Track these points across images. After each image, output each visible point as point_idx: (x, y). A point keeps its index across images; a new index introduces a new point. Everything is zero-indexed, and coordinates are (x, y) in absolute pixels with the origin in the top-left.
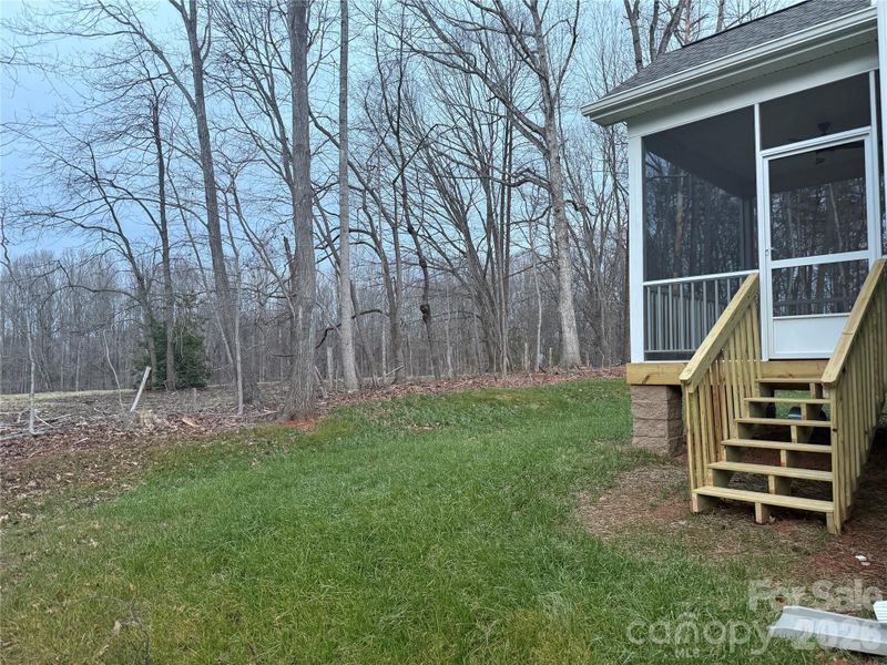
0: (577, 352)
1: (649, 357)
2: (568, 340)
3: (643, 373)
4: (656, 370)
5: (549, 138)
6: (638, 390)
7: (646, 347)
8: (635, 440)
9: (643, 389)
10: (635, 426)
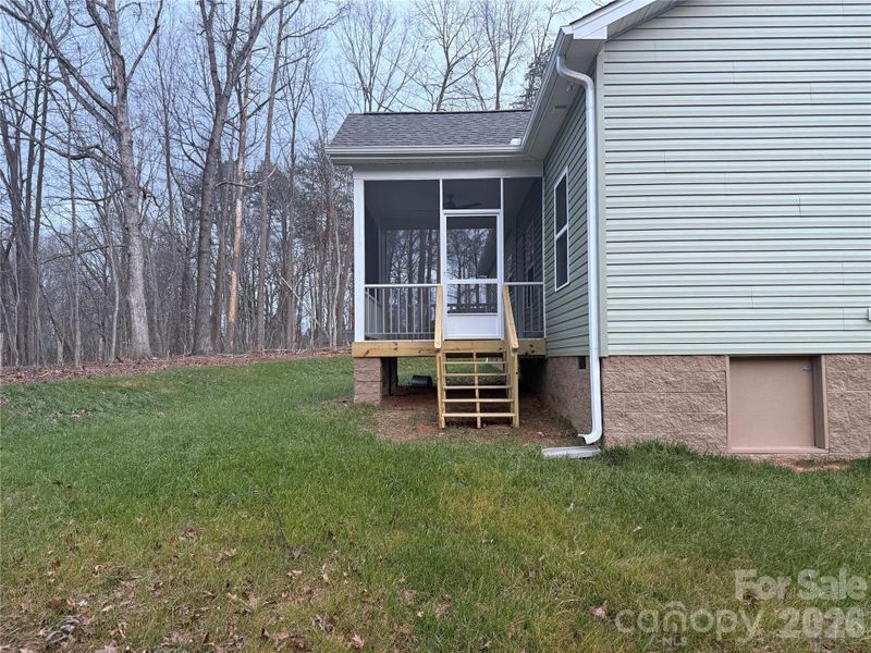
0: (147, 343)
1: (367, 338)
2: (137, 330)
3: (365, 349)
4: (373, 347)
5: (121, 119)
6: (360, 361)
7: (366, 330)
8: (356, 397)
9: (364, 360)
10: (357, 387)
